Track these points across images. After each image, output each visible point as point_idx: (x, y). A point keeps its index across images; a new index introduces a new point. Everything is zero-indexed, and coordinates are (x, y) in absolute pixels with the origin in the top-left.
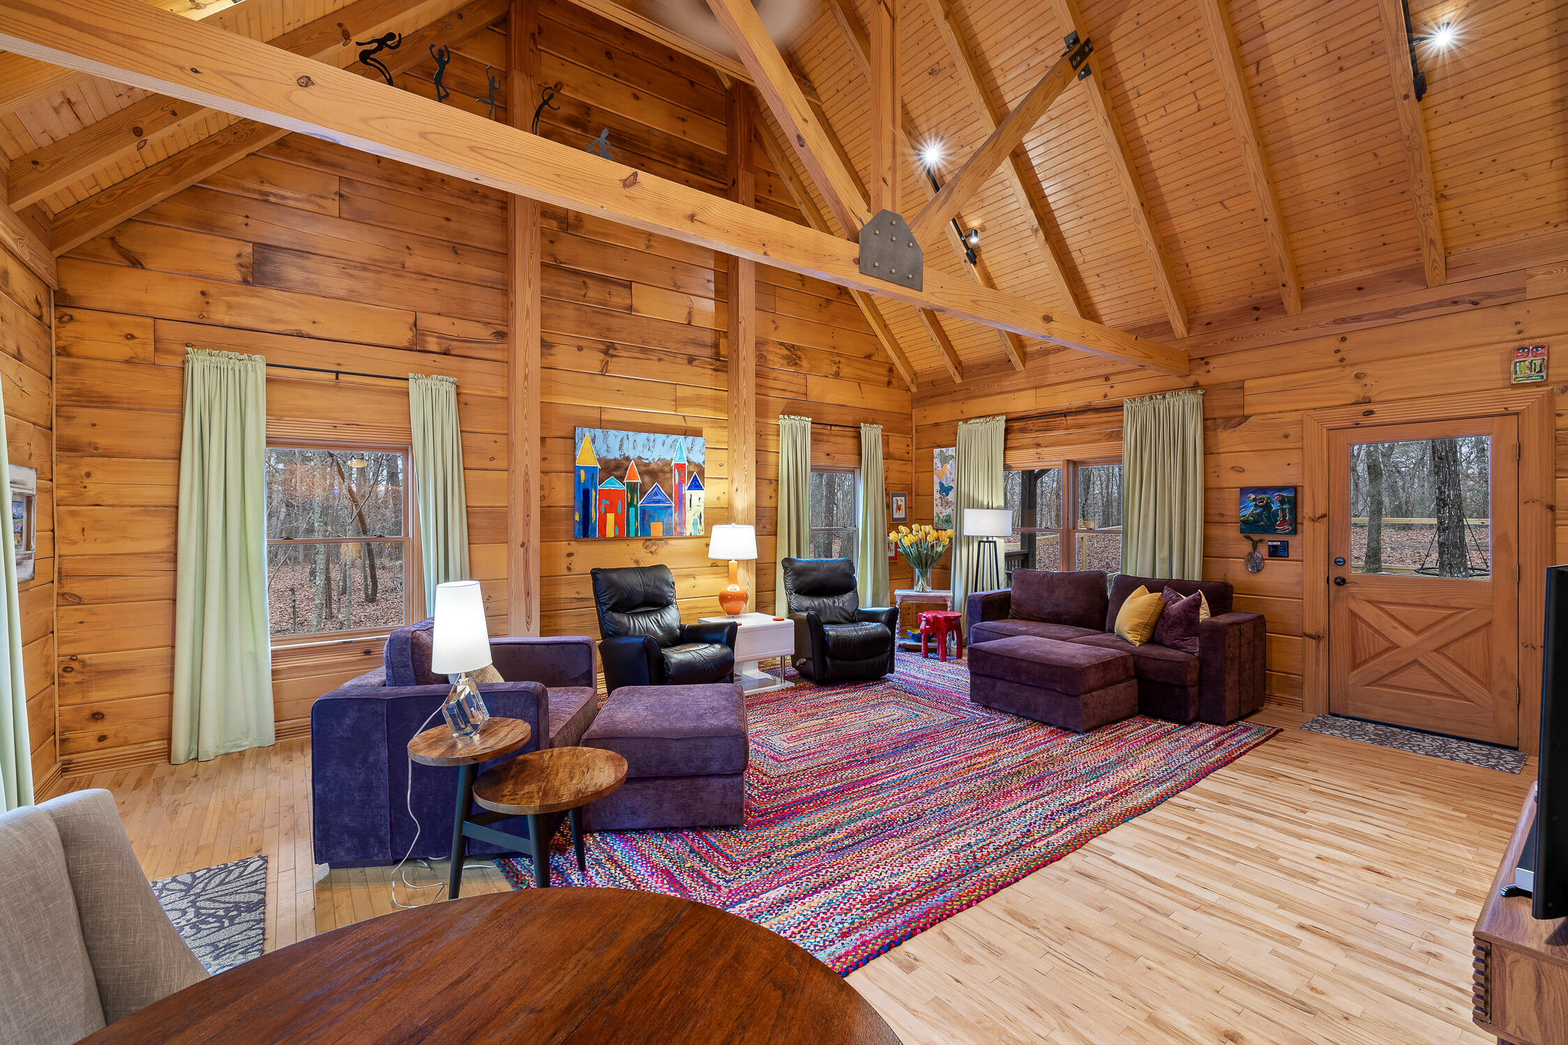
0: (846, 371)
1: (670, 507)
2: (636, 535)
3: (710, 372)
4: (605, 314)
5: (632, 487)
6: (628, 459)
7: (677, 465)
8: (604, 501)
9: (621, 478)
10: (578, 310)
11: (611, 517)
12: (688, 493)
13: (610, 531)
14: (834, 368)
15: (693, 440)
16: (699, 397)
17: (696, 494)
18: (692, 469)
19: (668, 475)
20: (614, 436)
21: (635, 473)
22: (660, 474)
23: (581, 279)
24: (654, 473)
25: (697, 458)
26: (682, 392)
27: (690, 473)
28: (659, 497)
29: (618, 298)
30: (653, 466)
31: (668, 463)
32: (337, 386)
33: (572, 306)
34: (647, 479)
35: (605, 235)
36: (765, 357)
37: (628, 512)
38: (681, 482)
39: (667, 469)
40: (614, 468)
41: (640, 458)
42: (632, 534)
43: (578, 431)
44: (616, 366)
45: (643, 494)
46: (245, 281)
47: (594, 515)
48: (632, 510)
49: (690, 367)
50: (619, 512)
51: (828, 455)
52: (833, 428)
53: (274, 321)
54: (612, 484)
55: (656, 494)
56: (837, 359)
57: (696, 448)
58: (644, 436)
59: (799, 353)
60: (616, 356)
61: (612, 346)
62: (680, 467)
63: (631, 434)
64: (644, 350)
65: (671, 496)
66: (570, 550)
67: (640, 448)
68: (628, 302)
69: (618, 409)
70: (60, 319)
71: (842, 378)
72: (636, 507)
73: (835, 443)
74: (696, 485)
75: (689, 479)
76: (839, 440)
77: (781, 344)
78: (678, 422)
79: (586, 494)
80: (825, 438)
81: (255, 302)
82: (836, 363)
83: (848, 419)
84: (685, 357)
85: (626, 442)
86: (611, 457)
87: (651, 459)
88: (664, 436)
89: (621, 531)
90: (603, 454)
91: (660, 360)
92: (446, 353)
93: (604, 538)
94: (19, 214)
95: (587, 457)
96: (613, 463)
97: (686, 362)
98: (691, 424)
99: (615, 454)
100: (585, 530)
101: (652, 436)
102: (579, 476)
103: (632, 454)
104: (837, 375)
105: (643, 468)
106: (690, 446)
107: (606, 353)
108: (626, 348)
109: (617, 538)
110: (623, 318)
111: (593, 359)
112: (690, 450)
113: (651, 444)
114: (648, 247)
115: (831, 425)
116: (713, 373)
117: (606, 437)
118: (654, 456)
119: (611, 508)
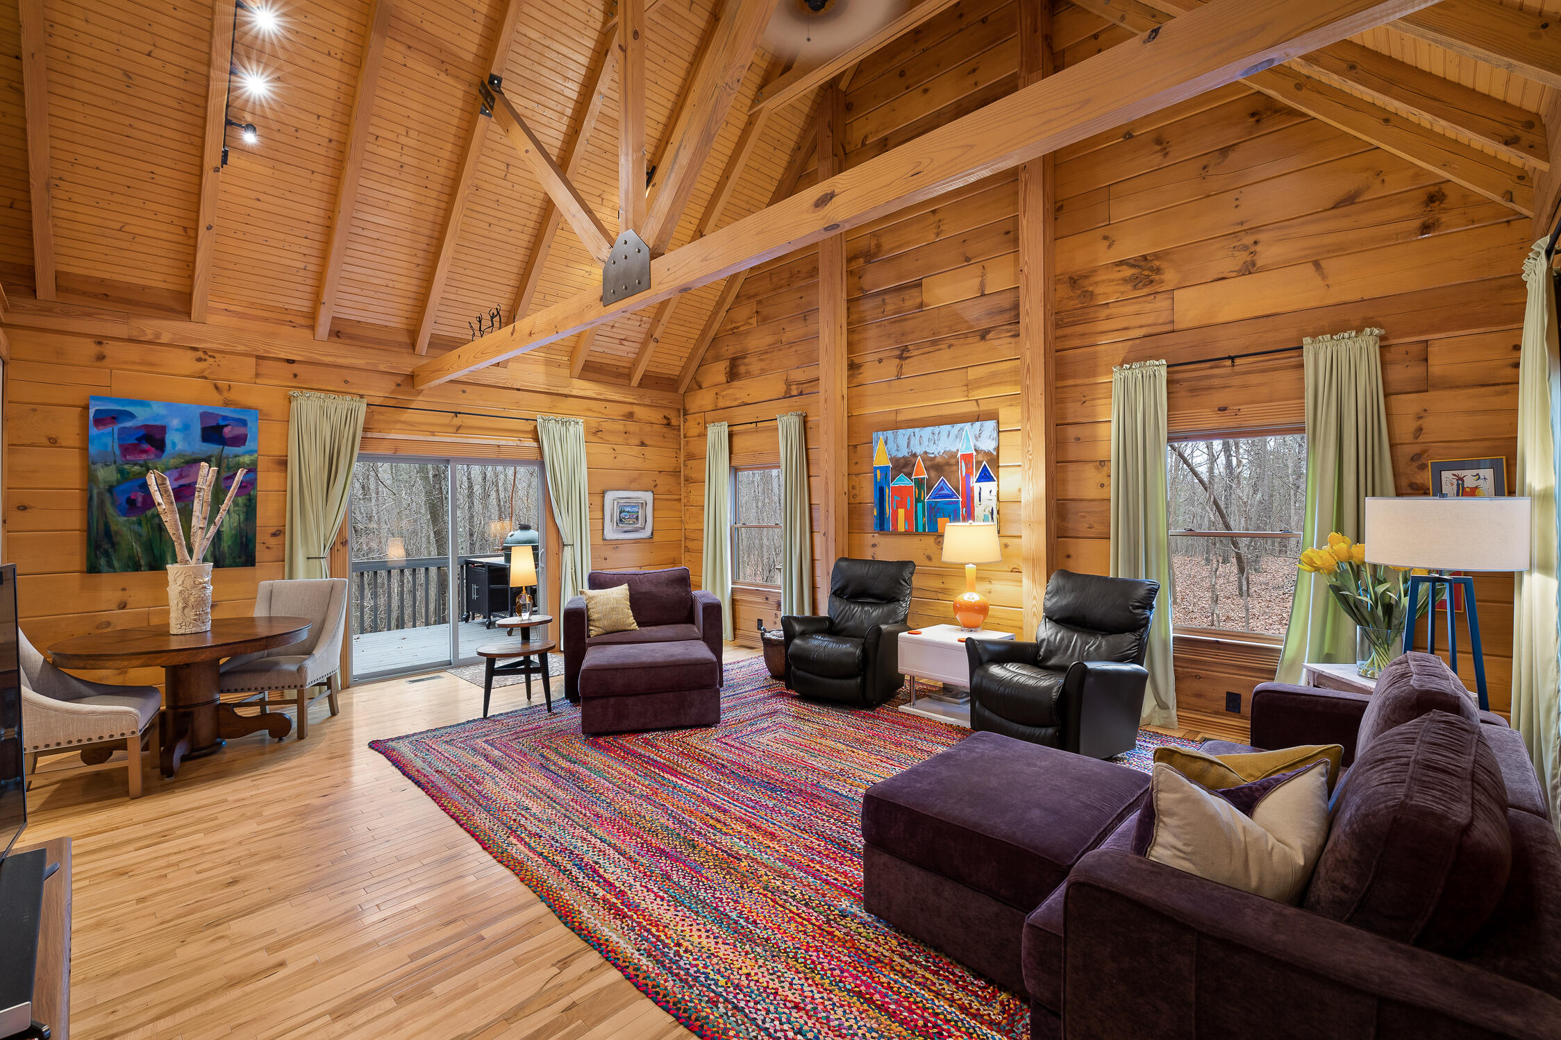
0: (1268, 253)
1: (957, 502)
2: (924, 530)
3: (1009, 340)
4: (901, 321)
5: (919, 483)
6: (915, 455)
7: (963, 456)
8: (896, 498)
9: (909, 475)
10: (878, 327)
11: (901, 512)
12: (976, 486)
13: (902, 527)
14: (1243, 256)
15: (982, 426)
16: (994, 374)
17: (987, 486)
18: (980, 458)
19: (954, 468)
20: (903, 434)
21: (921, 469)
22: (946, 467)
23: (880, 298)
24: (940, 467)
25: (988, 445)
26: (973, 374)
27: (979, 463)
28: (945, 492)
29: (911, 299)
30: (939, 459)
31: (954, 455)
32: (757, 431)
33: (874, 325)
34: (933, 474)
35: (899, 247)
36: (1092, 293)
37: (916, 507)
38: (968, 475)
39: (953, 461)
40: (903, 465)
41: (926, 453)
42: (920, 530)
43: (874, 435)
44: (910, 367)
45: (929, 489)
46: (728, 382)
47: (888, 511)
48: (920, 505)
49: (983, 342)
50: (909, 507)
51: (1222, 409)
52: (1238, 361)
53: (736, 400)
54: (903, 481)
55: (942, 489)
56: (1248, 240)
57: (985, 434)
58: (929, 429)
59: (1157, 263)
60: (909, 357)
61: (906, 349)
62: (967, 458)
63: (917, 430)
64: (934, 343)
65: (958, 490)
66: (873, 541)
67: (925, 442)
68: (919, 300)
69: (912, 407)
70: (685, 422)
71: (1263, 269)
72: (923, 502)
73: (1245, 386)
74: (985, 477)
75: (977, 470)
76: (1254, 379)
77: (1121, 263)
78: (971, 408)
79: (881, 491)
80: (1216, 382)
81: (730, 391)
82: (1246, 248)
83: (1283, 336)
84: (977, 333)
85: (912, 439)
86: (900, 455)
87: (936, 453)
88: (948, 427)
89: (910, 525)
90: (894, 453)
91: (950, 346)
92: (801, 394)
93: (896, 533)
94: (640, 385)
95: (881, 458)
96: (903, 461)
97: (978, 338)
98: (984, 406)
99: (904, 452)
100: (882, 524)
101: (936, 429)
102: (876, 475)
103: (919, 450)
104: (1249, 269)
105: (929, 463)
106: (977, 433)
107: (901, 357)
108: (918, 346)
109: (907, 533)
110: (914, 318)
111: (891, 367)
112: (977, 438)
113: (936, 437)
114: (938, 235)
115: (1232, 358)
116: (1013, 340)
117: (895, 438)
118: (939, 449)
119: (901, 504)
